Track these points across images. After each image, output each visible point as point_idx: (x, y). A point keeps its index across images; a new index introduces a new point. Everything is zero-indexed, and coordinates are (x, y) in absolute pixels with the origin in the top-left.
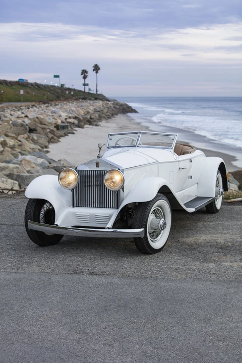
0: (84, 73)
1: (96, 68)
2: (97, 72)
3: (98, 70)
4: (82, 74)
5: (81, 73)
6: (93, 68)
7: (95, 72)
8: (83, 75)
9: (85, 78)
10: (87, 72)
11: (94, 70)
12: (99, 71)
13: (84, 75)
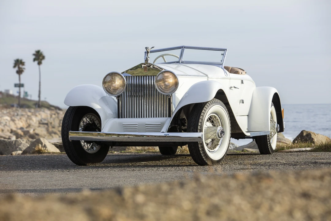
0: (19, 64)
1: (39, 57)
2: (39, 63)
3: (41, 60)
4: (15, 67)
5: (13, 65)
6: (34, 57)
7: (36, 62)
8: (17, 69)
9: (20, 72)
10: (23, 63)
11: (34, 60)
12: (43, 62)
13: (19, 68)
